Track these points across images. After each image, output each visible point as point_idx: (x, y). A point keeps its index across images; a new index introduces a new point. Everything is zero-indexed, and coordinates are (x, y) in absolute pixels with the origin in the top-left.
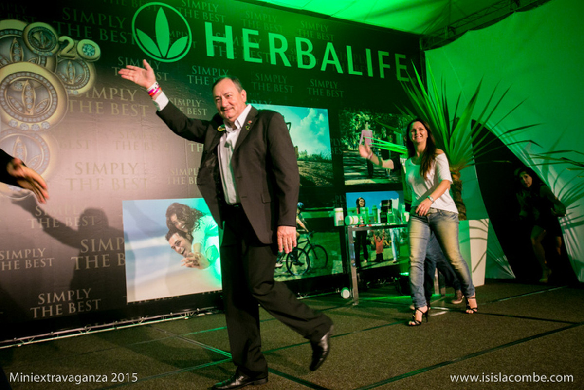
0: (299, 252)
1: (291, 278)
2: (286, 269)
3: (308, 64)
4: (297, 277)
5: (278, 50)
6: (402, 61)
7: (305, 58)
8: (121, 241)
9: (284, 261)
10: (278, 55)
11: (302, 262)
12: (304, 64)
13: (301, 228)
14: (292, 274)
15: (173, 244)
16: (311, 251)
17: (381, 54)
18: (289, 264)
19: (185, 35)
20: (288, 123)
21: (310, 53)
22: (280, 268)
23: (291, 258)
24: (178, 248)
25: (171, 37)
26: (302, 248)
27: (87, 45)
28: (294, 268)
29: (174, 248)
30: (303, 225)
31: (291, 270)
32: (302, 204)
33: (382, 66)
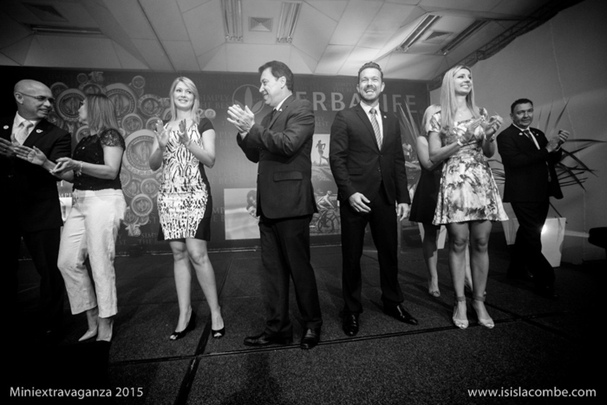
0: (327, 219)
1: (321, 234)
2: (318, 229)
3: (339, 108)
4: (324, 234)
5: (318, 102)
6: (411, 100)
7: (337, 105)
8: (223, 209)
9: (317, 224)
10: (319, 105)
11: (328, 225)
12: (336, 108)
13: (329, 206)
14: (321, 232)
15: (250, 212)
16: (336, 219)
17: (394, 97)
18: (320, 226)
19: (261, 100)
20: (323, 145)
21: (341, 101)
22: (314, 228)
23: (322, 223)
24: (253, 214)
25: (253, 102)
26: (329, 217)
27: (209, 112)
28: (323, 229)
29: (251, 214)
30: (330, 204)
31: (321, 230)
32: (331, 192)
33: (395, 105)
